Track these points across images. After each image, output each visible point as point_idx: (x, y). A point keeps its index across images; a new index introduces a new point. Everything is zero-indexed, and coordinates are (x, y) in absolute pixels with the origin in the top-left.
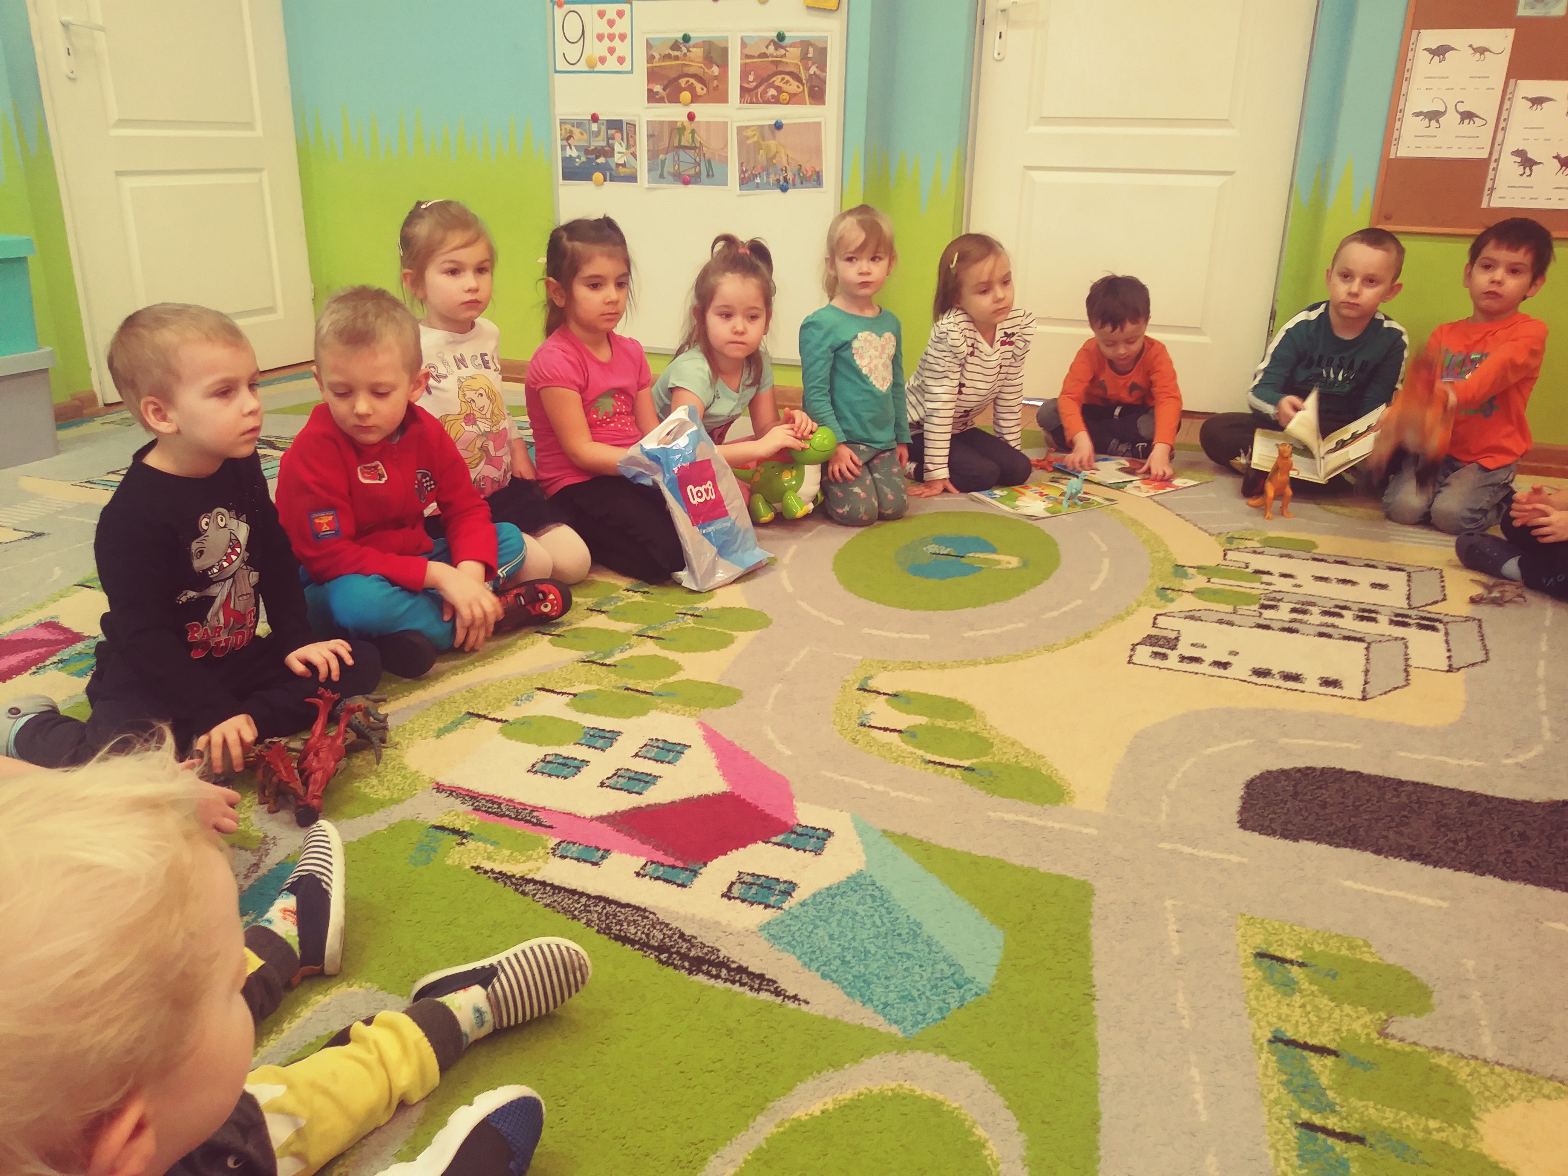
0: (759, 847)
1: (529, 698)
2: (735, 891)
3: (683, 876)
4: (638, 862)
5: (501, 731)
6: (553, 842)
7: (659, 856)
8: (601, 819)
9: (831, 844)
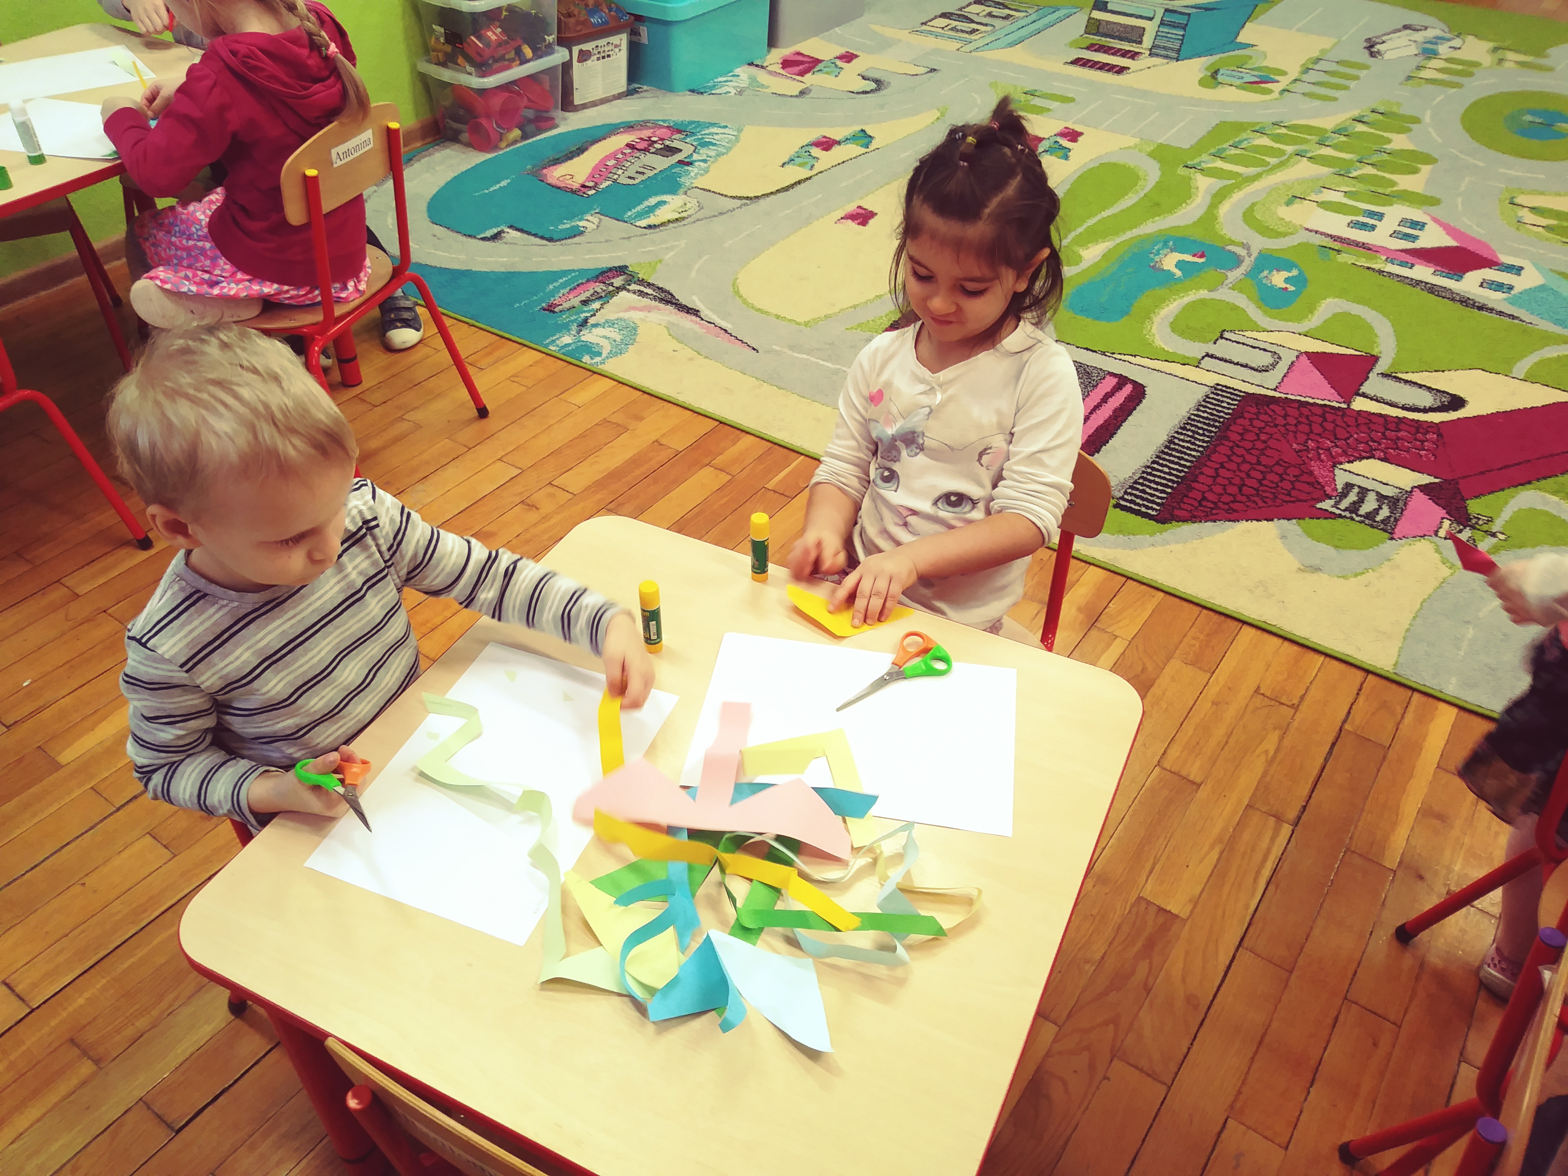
0: (1487, 270)
1: (1321, 192)
2: (1485, 285)
3: (1456, 277)
4: (1432, 270)
5: (1318, 206)
6: (1384, 258)
7: (1439, 268)
8: (1402, 251)
9: (1523, 272)
